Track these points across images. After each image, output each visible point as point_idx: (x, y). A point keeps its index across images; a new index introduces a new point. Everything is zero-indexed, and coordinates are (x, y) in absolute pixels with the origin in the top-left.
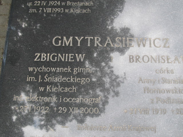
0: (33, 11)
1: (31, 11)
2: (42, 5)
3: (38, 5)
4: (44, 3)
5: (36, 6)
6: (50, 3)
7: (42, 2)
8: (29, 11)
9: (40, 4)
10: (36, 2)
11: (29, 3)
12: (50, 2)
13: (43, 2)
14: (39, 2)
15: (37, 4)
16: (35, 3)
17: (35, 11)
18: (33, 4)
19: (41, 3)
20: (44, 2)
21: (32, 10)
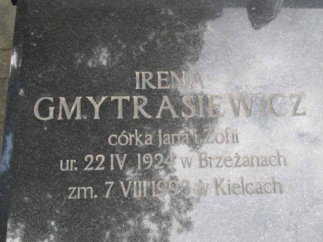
0: (82, 191)
1: (76, 192)
2: (112, 168)
3: (98, 169)
4: (119, 162)
5: (91, 172)
6: (139, 162)
7: (112, 156)
8: (68, 193)
9: (104, 164)
10: (89, 159)
11: (64, 162)
12: (139, 155)
13: (115, 159)
14: (100, 159)
15: (95, 164)
16: (87, 163)
17: (88, 192)
18: (81, 164)
19: (108, 159)
20: (117, 156)
21: (79, 188)
